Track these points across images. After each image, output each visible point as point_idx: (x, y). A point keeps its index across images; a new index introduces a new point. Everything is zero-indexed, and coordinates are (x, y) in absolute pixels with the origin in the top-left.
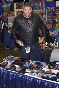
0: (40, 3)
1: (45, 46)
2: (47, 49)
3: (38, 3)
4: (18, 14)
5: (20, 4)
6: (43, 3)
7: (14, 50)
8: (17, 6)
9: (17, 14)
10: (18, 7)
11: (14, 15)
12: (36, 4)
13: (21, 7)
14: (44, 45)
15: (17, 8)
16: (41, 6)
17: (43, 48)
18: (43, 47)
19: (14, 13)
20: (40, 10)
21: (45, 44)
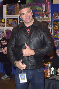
0: (44, 6)
1: (50, 73)
2: (53, 77)
3: (40, 6)
4: (10, 22)
5: (12, 8)
6: (47, 6)
7: (3, 78)
8: (7, 10)
9: (8, 22)
10: (9, 12)
11: (3, 24)
12: (37, 8)
13: (14, 11)
14: (49, 71)
15: (8, 14)
16: (44, 10)
17: (48, 77)
18: (47, 74)
19: (3, 21)
20: (43, 16)
21: (51, 70)
